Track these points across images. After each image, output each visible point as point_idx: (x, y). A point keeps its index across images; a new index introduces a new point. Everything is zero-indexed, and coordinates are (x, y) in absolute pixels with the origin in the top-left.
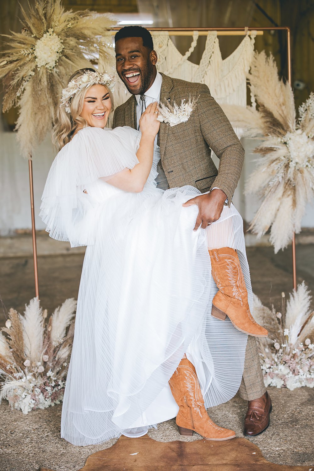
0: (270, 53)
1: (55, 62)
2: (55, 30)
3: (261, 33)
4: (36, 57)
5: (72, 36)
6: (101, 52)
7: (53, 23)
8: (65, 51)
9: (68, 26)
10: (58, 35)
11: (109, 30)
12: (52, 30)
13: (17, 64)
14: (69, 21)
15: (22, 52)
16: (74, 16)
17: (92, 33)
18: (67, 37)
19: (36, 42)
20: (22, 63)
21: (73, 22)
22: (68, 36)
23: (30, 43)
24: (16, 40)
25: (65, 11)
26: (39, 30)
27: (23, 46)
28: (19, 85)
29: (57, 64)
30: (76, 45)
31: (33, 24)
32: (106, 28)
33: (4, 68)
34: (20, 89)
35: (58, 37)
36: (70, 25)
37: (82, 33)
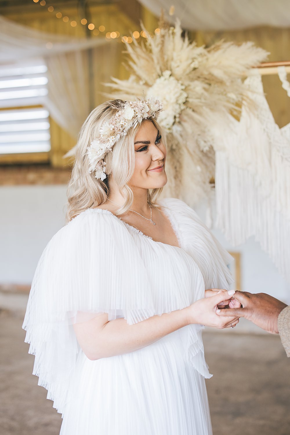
1: (173, 117)
2: (175, 73)
5: (196, 79)
6: (245, 100)
7: (172, 64)
8: (190, 100)
9: (193, 66)
10: (178, 80)
11: (254, 67)
12: (169, 73)
14: (193, 58)
16: (200, 52)
17: (225, 73)
18: (191, 82)
19: (147, 90)
21: (200, 59)
22: (192, 80)
24: (121, 91)
25: (188, 45)
26: (150, 74)
29: (177, 120)
30: (203, 91)
32: (248, 65)
35: (178, 82)
36: (195, 64)
37: (210, 74)
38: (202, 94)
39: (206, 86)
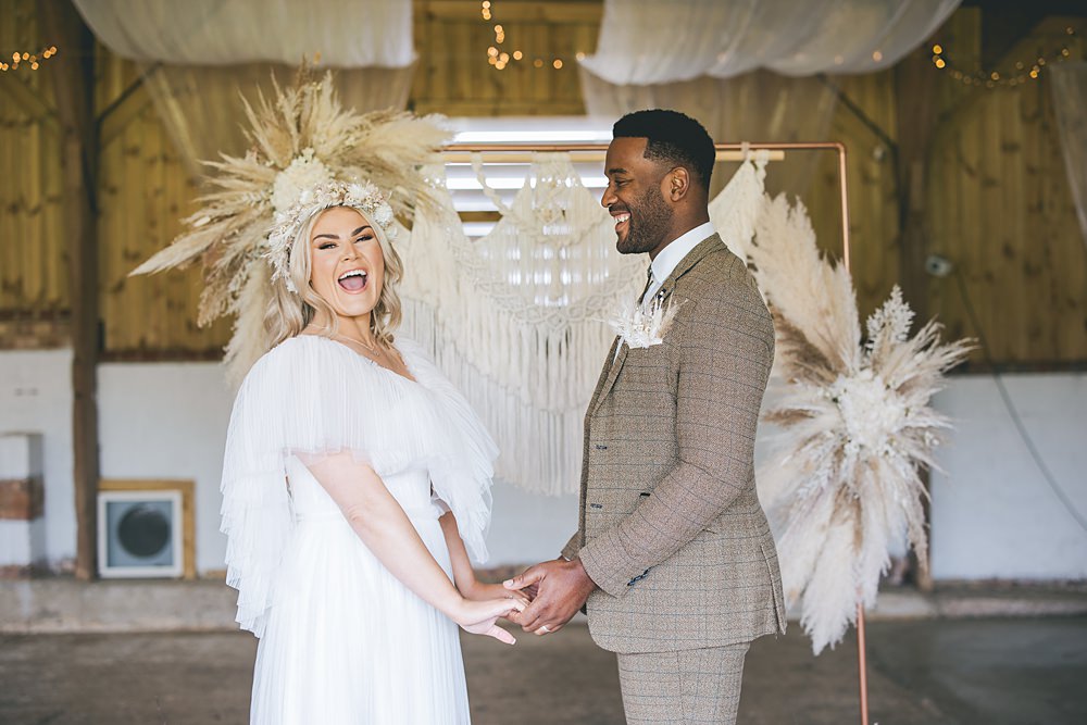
0: (798, 198)
2: (319, 152)
3: (780, 155)
4: (274, 209)
5: (354, 164)
6: (421, 198)
7: (315, 138)
9: (347, 143)
10: (325, 162)
11: (438, 151)
12: (311, 151)
13: (231, 223)
14: (348, 132)
15: (245, 199)
16: (360, 122)
17: (399, 157)
18: (344, 166)
19: (276, 175)
20: (244, 220)
21: (358, 134)
22: (345, 164)
23: (261, 178)
24: (232, 174)
25: (341, 112)
26: (282, 152)
27: (248, 185)
28: (234, 266)
31: (271, 141)
32: (430, 147)
33: (205, 232)
34: (237, 276)
35: (325, 166)
36: (351, 141)
37: (376, 157)
39: (367, 174)
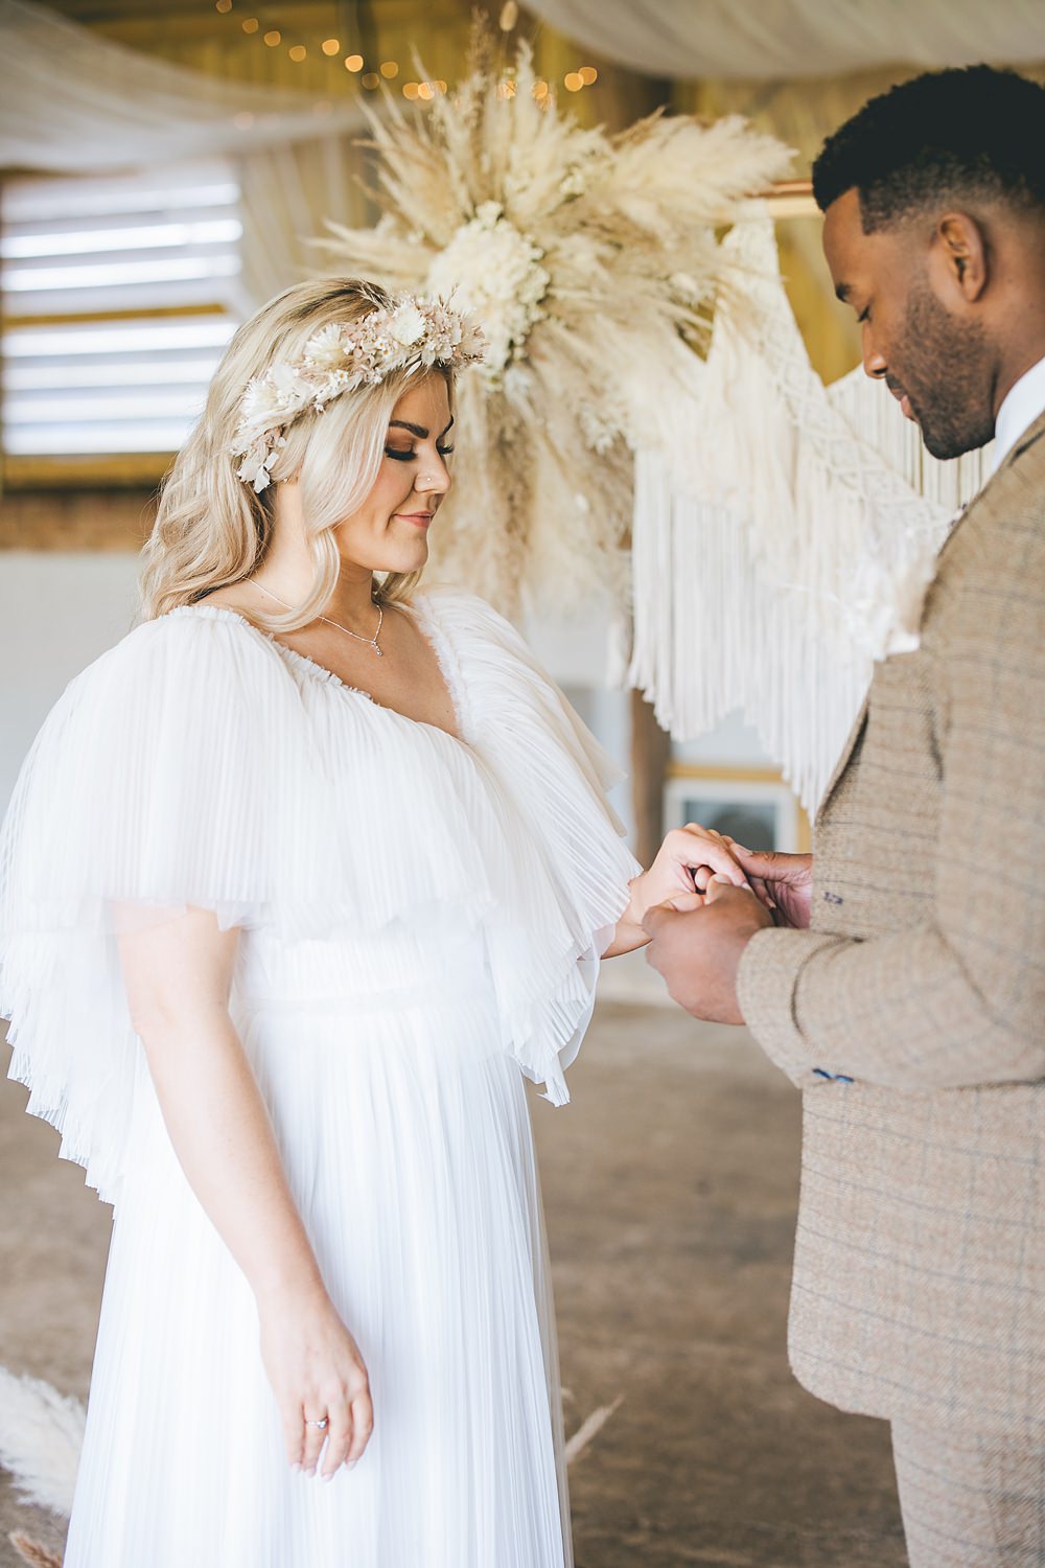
1: (505, 344)
5: (576, 230)
7: (508, 181)
8: (559, 293)
9: (567, 188)
10: (522, 231)
12: (496, 208)
14: (570, 165)
16: (589, 145)
17: (662, 211)
19: (430, 261)
21: (589, 168)
22: (565, 232)
25: (555, 125)
29: (519, 353)
30: (596, 267)
35: (523, 240)
36: (575, 184)
37: (618, 213)
38: (594, 275)
39: (608, 252)
